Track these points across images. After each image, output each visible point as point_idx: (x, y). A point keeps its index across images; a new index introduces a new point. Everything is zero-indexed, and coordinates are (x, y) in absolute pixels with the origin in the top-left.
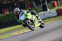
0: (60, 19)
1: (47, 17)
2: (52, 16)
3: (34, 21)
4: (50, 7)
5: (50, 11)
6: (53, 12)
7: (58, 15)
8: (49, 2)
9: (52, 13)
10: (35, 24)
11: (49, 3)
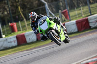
0: (23, 50)
1: (2, 48)
2: (10, 46)
4: (6, 32)
5: (6, 38)
6: (12, 40)
7: (19, 44)
8: (6, 24)
9: (9, 41)
10: (61, 36)
11: (5, 26)
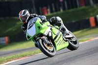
3: (55, 38)
10: (56, 44)
